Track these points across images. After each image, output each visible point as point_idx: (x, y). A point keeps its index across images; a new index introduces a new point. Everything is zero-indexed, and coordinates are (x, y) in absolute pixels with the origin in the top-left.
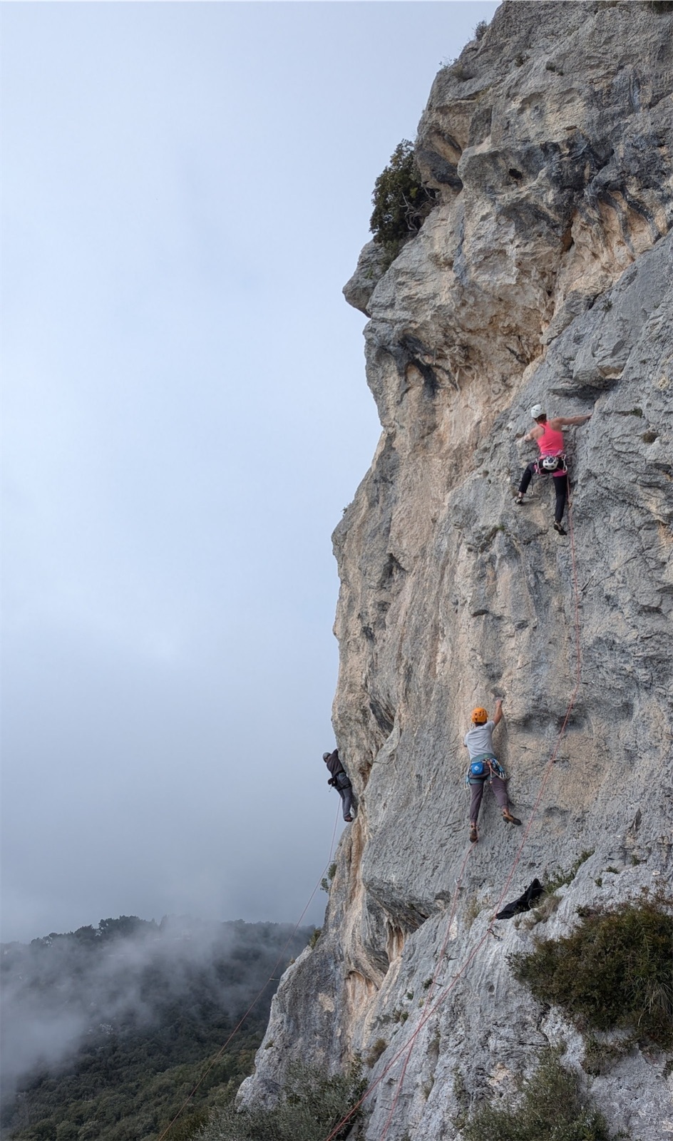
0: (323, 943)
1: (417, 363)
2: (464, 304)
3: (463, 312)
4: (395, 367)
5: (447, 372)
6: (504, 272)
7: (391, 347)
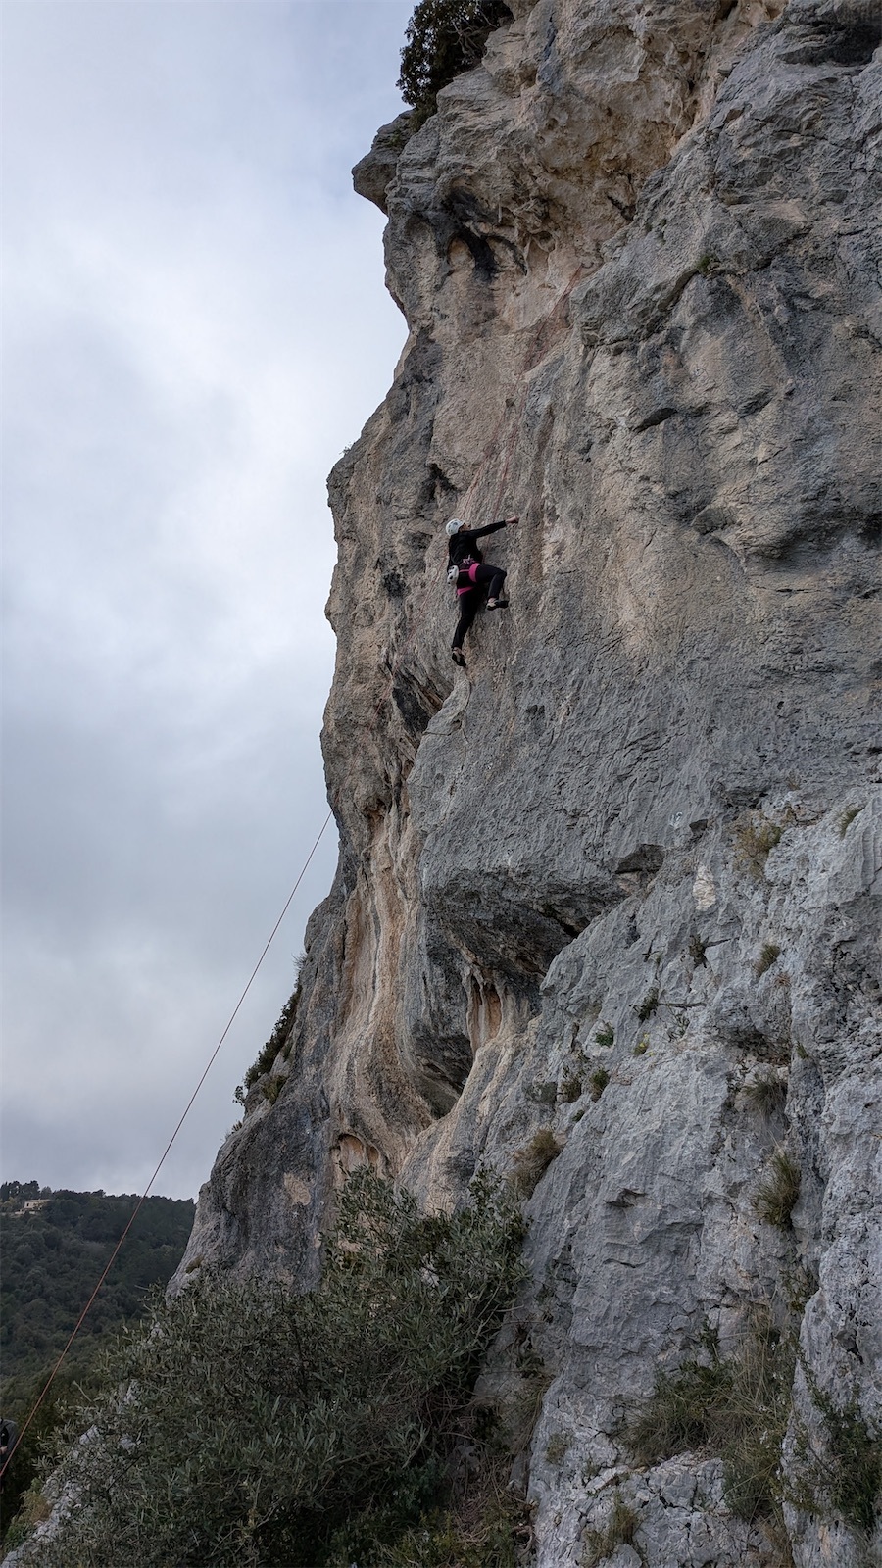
0: (293, 1091)
1: (464, 236)
2: (550, 127)
3: (550, 138)
4: (433, 243)
5: (512, 246)
6: (620, 67)
7: (430, 213)
